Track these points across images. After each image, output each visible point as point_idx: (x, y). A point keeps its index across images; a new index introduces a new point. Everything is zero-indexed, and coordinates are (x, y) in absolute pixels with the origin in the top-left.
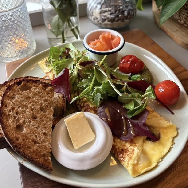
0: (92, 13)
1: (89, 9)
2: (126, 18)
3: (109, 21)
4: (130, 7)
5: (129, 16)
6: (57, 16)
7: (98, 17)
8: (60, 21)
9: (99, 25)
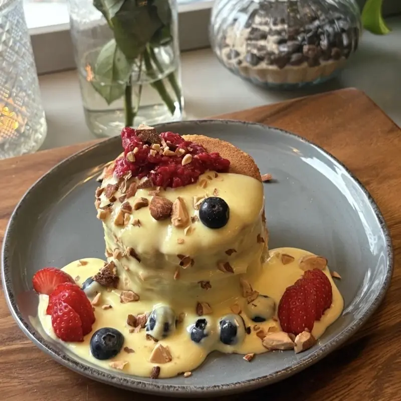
0: (224, 38)
1: (217, 26)
2: (326, 54)
3: (272, 62)
4: (340, 25)
5: (334, 50)
6: (112, 43)
7: (242, 49)
8: (121, 56)
9: (242, 73)
